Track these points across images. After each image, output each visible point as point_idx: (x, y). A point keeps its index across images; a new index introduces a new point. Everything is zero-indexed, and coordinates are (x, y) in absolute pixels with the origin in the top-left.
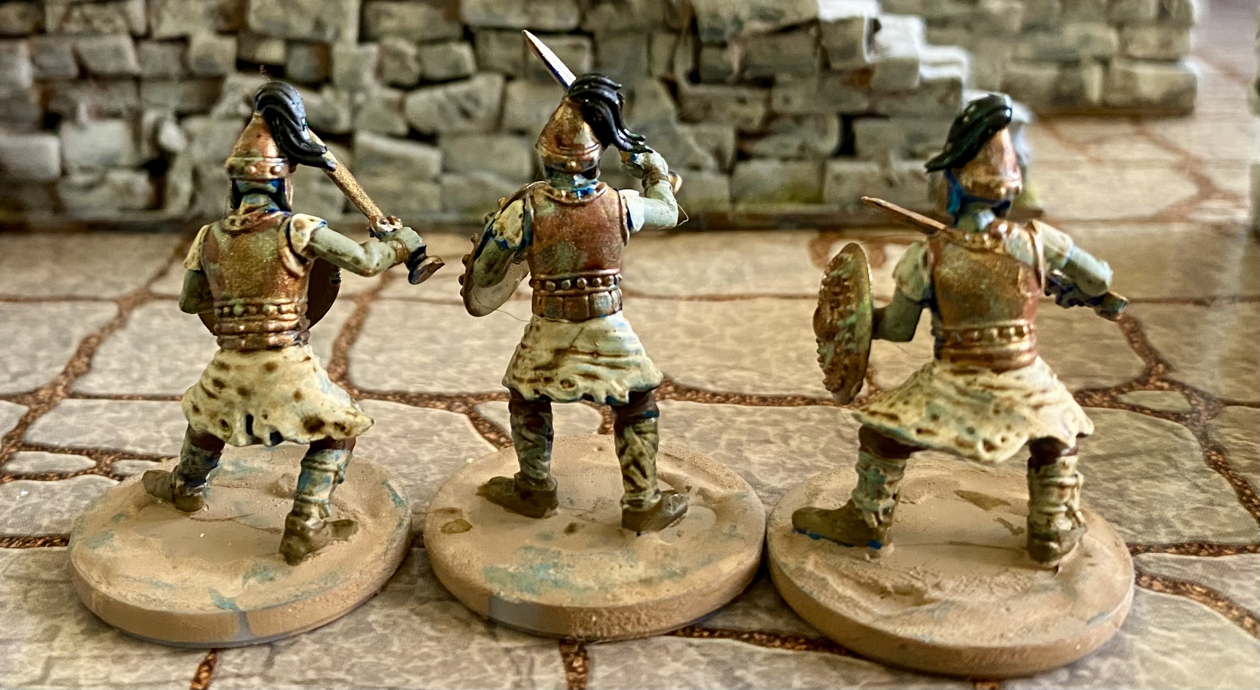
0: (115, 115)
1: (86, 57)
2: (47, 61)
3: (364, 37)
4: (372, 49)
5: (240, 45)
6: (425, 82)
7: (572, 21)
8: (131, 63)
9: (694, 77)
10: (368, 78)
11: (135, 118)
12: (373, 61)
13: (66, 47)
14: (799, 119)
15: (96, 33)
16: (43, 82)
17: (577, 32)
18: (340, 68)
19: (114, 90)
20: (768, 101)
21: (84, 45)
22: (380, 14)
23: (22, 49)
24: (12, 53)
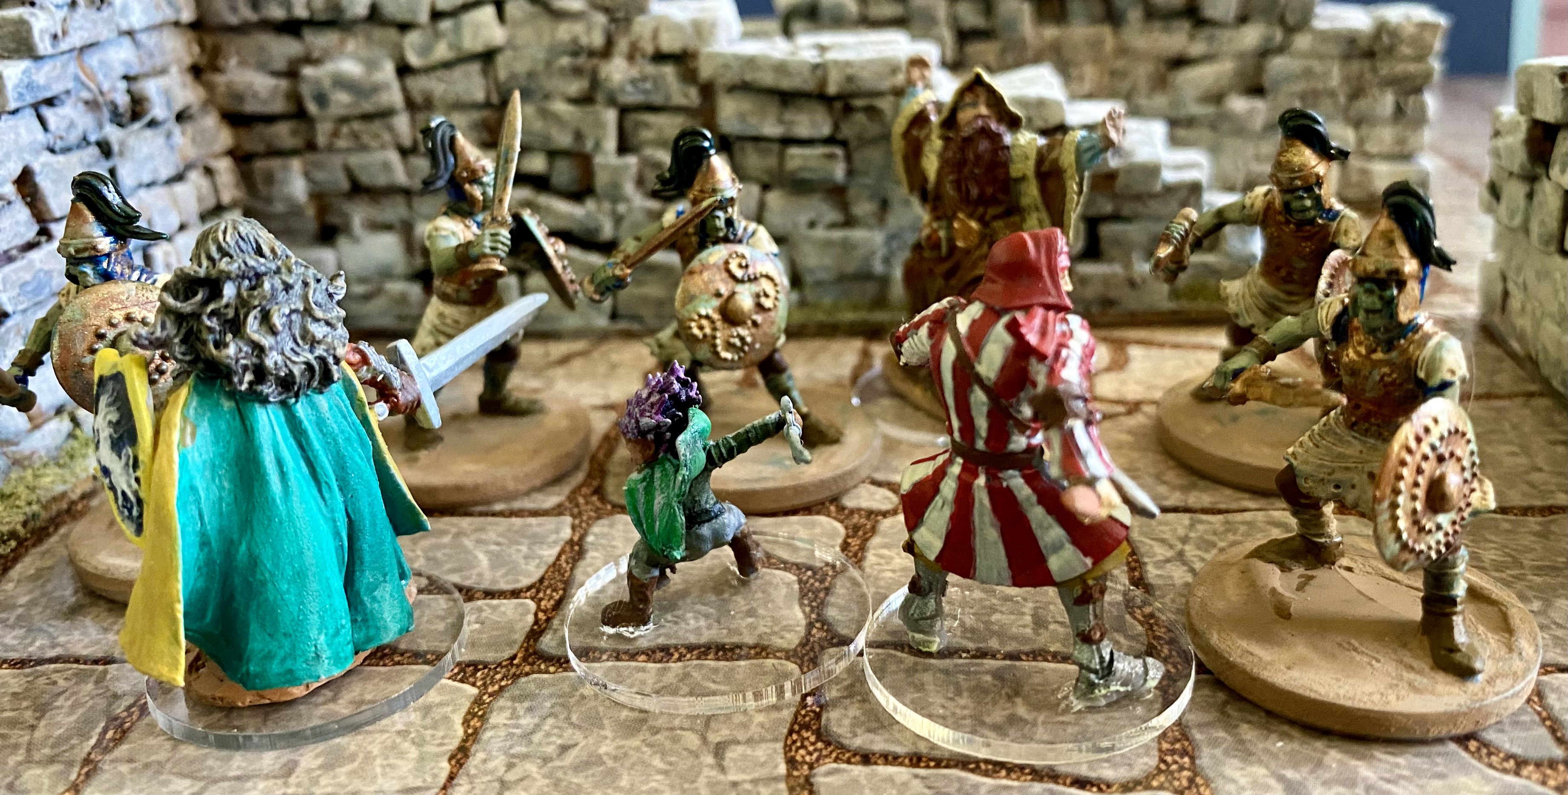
0: (387, 227)
1: (357, 172)
2: (320, 176)
3: (623, 148)
4: (632, 160)
7: (826, 130)
8: (400, 176)
10: (629, 188)
11: (406, 230)
12: (633, 171)
13: (337, 161)
15: (364, 148)
16: (319, 196)
17: (830, 141)
18: (601, 179)
19: (387, 202)
21: (355, 160)
22: (638, 125)
23: (296, 165)
24: (286, 169)
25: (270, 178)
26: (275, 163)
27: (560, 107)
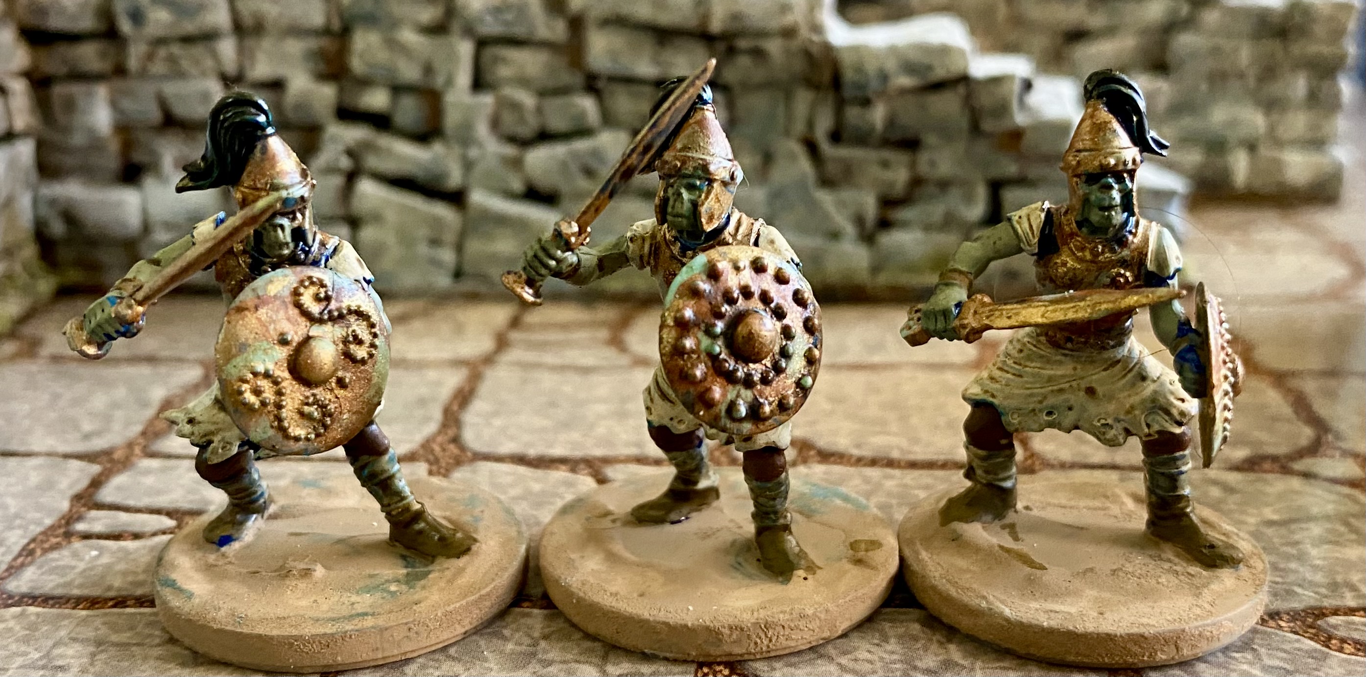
1: (172, 103)
2: (127, 104)
3: (479, 84)
4: (487, 100)
5: (341, 90)
6: (544, 136)
9: (836, 137)
10: (482, 130)
12: (488, 111)
13: (149, 90)
14: (944, 185)
15: (181, 75)
16: (124, 130)
18: (452, 119)
20: (913, 165)
21: (171, 89)
22: (496, 60)
23: (102, 92)
24: (90, 95)
25: (70, 105)
26: (76, 89)
27: (409, 36)
